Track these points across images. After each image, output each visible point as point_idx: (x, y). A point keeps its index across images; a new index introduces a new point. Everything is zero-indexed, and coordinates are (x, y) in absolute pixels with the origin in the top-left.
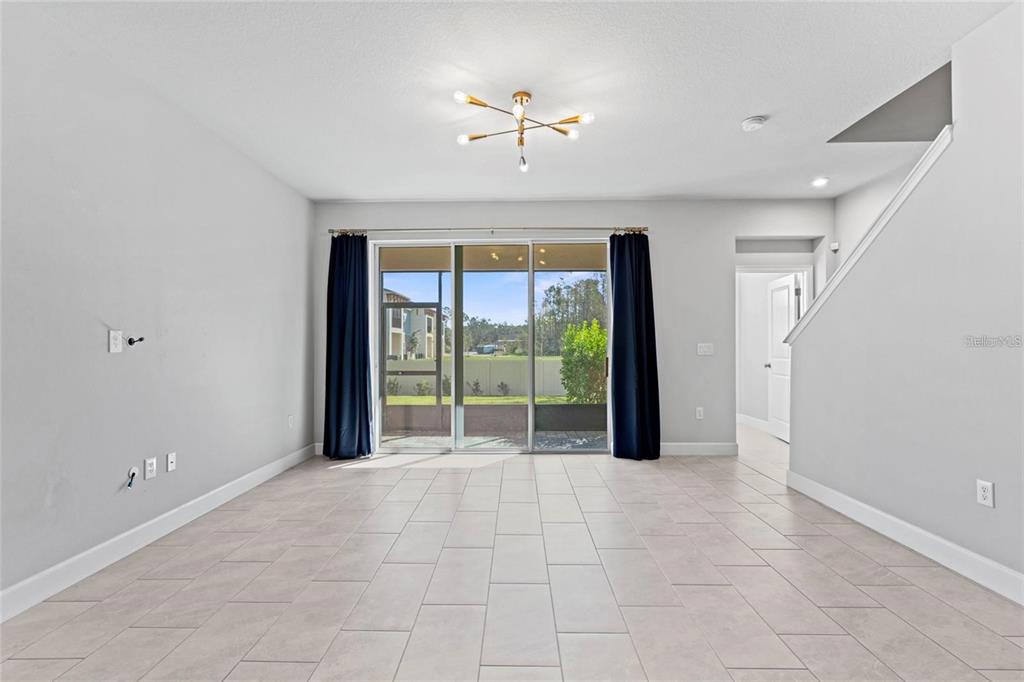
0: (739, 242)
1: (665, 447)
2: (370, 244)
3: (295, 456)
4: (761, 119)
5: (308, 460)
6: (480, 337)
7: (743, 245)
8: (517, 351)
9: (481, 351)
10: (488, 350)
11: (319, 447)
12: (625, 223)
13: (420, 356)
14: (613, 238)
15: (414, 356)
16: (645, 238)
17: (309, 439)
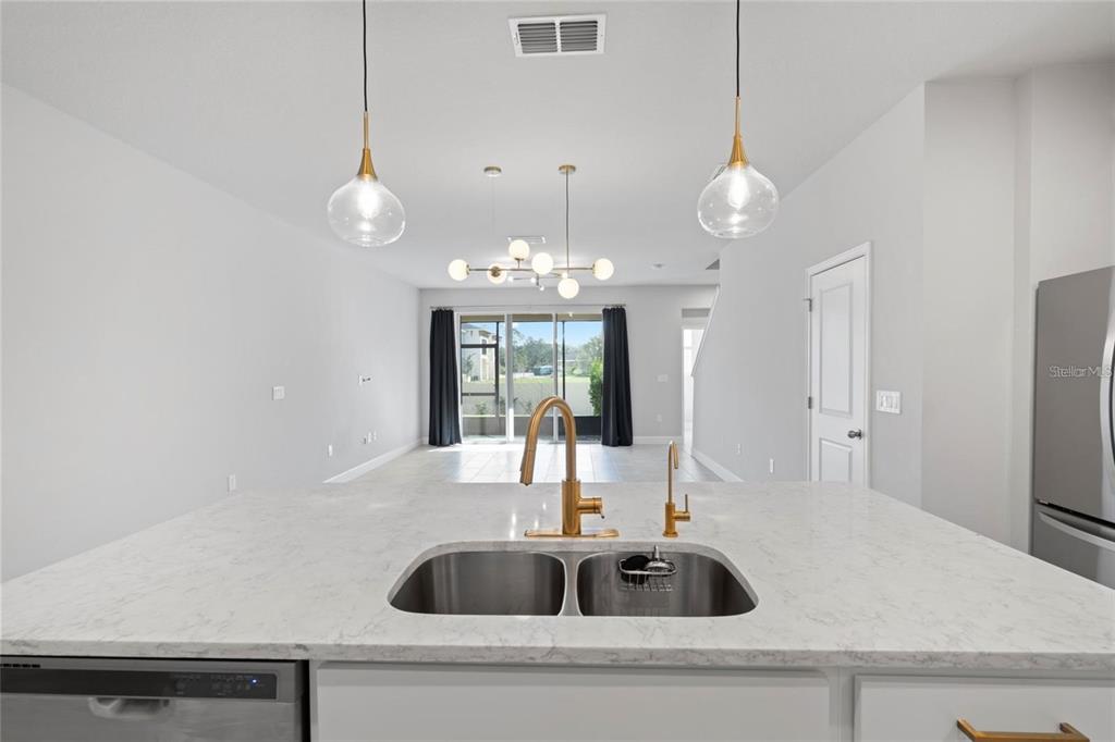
0: (683, 310)
1: (636, 439)
2: (455, 314)
3: (413, 443)
4: (659, 266)
5: (421, 446)
6: (536, 358)
7: (687, 313)
8: (575, 372)
9: (537, 373)
10: (545, 371)
11: (427, 440)
12: (612, 301)
13: (475, 378)
14: (604, 310)
15: (469, 378)
16: (623, 310)
17: (421, 436)
